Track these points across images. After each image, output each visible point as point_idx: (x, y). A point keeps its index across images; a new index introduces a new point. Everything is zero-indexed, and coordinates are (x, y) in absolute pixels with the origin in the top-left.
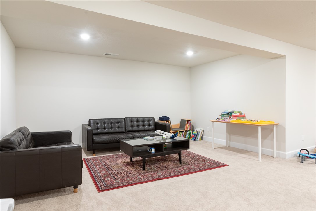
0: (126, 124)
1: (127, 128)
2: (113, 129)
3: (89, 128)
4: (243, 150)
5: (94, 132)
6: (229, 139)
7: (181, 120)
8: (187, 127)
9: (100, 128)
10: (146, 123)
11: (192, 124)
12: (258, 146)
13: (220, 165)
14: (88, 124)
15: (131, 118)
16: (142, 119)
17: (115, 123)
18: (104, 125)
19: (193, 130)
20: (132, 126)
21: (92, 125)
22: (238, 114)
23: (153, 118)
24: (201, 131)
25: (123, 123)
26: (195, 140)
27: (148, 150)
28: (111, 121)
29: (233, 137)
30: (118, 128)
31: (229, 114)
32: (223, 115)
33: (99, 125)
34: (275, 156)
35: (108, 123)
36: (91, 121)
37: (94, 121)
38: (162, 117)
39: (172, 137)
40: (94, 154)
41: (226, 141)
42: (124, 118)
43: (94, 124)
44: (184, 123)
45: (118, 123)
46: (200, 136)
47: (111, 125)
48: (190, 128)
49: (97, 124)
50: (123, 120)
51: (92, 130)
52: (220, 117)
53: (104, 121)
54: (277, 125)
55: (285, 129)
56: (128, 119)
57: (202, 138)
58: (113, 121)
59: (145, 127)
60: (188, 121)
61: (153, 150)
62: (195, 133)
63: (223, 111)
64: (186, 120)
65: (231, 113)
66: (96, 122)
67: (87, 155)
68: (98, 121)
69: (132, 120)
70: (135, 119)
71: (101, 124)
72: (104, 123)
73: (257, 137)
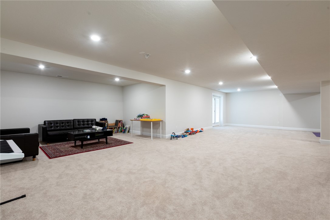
0: (74, 124)
1: (75, 126)
2: (64, 127)
3: (45, 126)
4: (148, 136)
5: (48, 129)
6: (142, 131)
7: (116, 120)
8: (120, 125)
9: (53, 126)
10: (90, 122)
11: (123, 123)
12: (151, 132)
13: (129, 143)
14: (43, 124)
15: (79, 119)
16: (86, 120)
17: (65, 123)
18: (56, 125)
19: (124, 127)
20: (79, 125)
21: (47, 124)
22: (145, 116)
23: (95, 119)
24: (128, 127)
25: (72, 123)
26: (124, 133)
27: (86, 137)
28: (62, 122)
29: (145, 129)
30: (68, 126)
31: (141, 116)
32: (138, 116)
33: (52, 125)
34: (161, 138)
35: (60, 123)
36: (46, 122)
37: (48, 122)
38: (102, 118)
39: (103, 130)
40: (48, 144)
41: (140, 132)
42: (73, 119)
43: (48, 124)
44: (117, 122)
45: (68, 123)
46: (127, 130)
47: (62, 125)
48: (122, 126)
49: (51, 124)
50: (72, 121)
51: (46, 128)
52: (137, 118)
53: (56, 122)
54: (162, 121)
55: (165, 123)
56: (76, 120)
57: (129, 132)
58: (64, 122)
59: (89, 126)
60: (120, 121)
61: (89, 137)
62: (125, 128)
63: (138, 114)
64: (118, 121)
65: (142, 115)
66: (50, 122)
67: (42, 144)
68: (52, 122)
69: (79, 121)
70: (81, 120)
71: (54, 124)
72: (57, 123)
73: (151, 128)
